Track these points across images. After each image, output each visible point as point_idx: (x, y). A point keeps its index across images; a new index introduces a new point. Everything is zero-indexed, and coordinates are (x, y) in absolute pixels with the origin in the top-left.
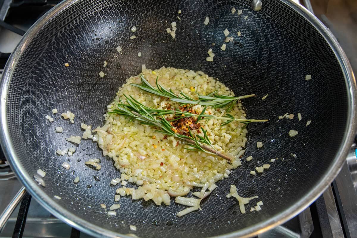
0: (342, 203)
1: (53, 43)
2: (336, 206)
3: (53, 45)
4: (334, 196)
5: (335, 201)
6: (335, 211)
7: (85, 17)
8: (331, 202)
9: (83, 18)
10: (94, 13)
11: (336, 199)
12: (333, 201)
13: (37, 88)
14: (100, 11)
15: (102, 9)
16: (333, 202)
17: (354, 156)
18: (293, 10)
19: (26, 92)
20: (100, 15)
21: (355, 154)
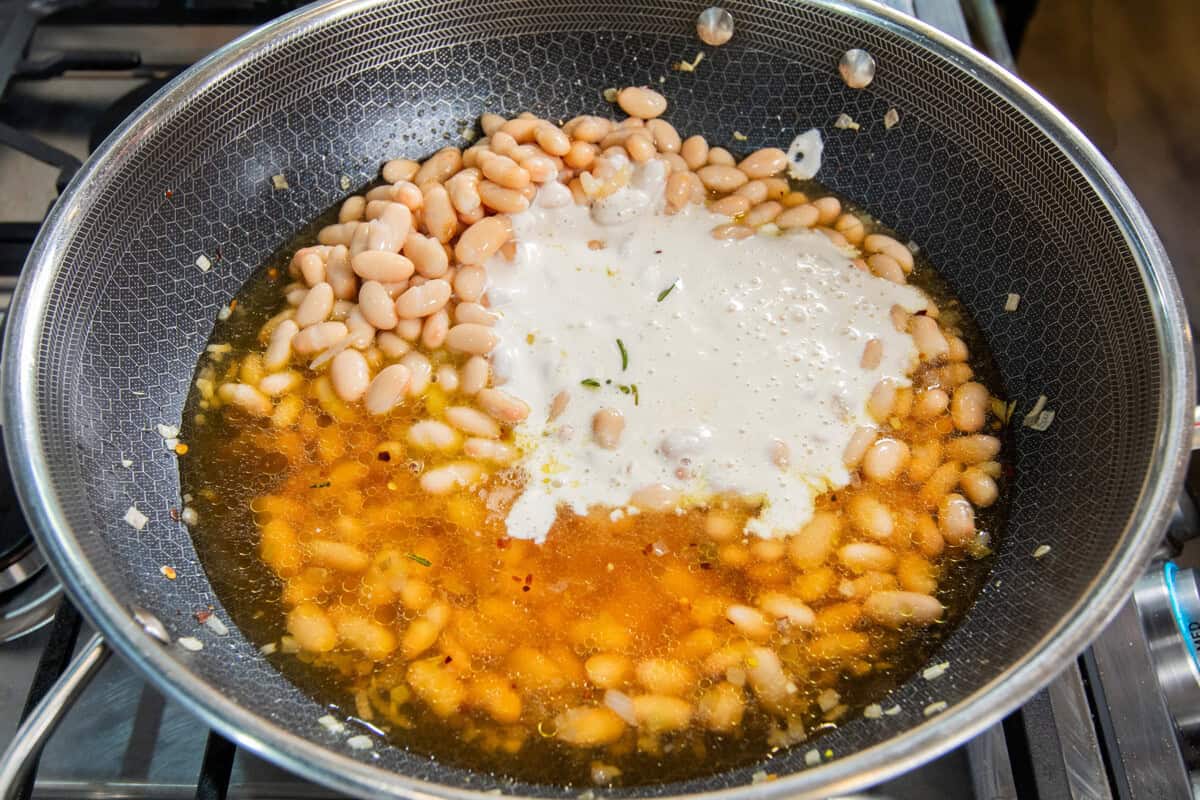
0: (1118, 735)
1: (186, 183)
2: (1096, 746)
3: (188, 190)
4: (1092, 712)
5: (1093, 729)
6: (1095, 763)
7: (293, 104)
8: (1083, 733)
9: (286, 105)
10: (323, 90)
11: (1097, 720)
12: (1089, 726)
13: (132, 331)
14: (342, 85)
15: (349, 79)
16: (1086, 730)
17: (1160, 584)
18: (976, 81)
19: (94, 341)
20: (343, 98)
21: (1162, 580)
